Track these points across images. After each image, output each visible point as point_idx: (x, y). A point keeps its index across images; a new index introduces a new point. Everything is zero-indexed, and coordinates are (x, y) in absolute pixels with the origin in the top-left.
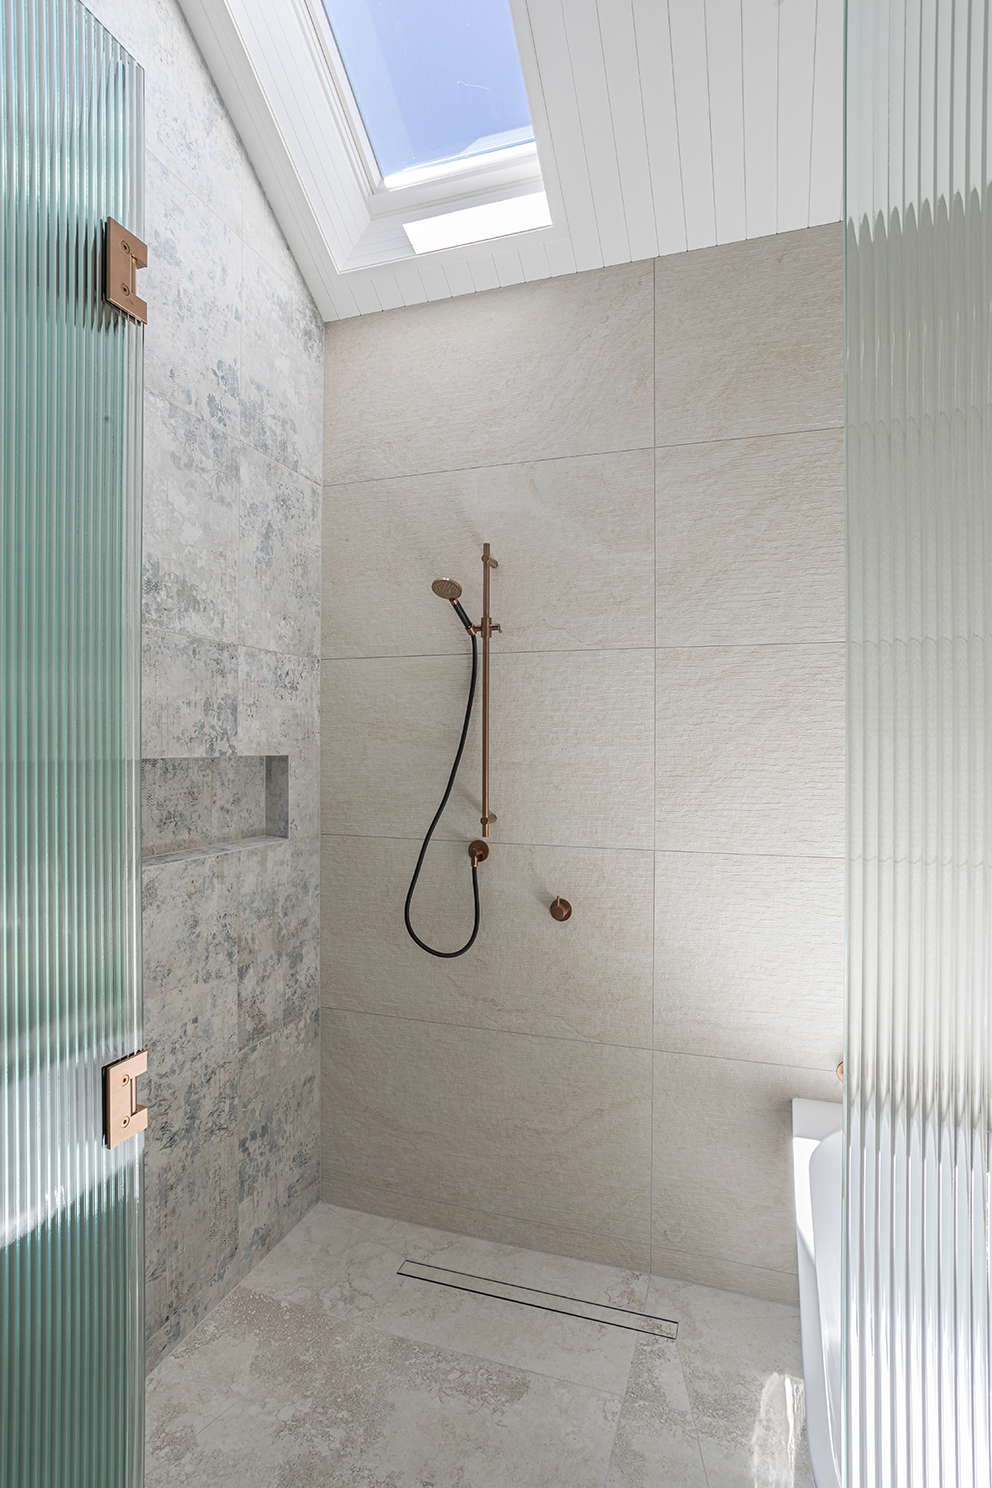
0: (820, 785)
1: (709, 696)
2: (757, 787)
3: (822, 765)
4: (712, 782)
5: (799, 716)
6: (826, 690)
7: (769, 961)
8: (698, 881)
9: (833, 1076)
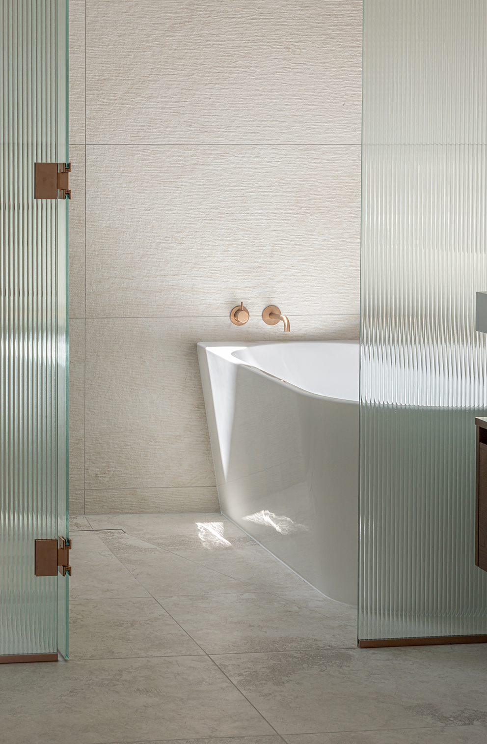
0: (217, 86)
1: (131, 12)
2: (169, 89)
3: (218, 70)
4: (133, 84)
5: (201, 30)
6: (222, 9)
7: (179, 232)
8: (122, 169)
9: (227, 320)
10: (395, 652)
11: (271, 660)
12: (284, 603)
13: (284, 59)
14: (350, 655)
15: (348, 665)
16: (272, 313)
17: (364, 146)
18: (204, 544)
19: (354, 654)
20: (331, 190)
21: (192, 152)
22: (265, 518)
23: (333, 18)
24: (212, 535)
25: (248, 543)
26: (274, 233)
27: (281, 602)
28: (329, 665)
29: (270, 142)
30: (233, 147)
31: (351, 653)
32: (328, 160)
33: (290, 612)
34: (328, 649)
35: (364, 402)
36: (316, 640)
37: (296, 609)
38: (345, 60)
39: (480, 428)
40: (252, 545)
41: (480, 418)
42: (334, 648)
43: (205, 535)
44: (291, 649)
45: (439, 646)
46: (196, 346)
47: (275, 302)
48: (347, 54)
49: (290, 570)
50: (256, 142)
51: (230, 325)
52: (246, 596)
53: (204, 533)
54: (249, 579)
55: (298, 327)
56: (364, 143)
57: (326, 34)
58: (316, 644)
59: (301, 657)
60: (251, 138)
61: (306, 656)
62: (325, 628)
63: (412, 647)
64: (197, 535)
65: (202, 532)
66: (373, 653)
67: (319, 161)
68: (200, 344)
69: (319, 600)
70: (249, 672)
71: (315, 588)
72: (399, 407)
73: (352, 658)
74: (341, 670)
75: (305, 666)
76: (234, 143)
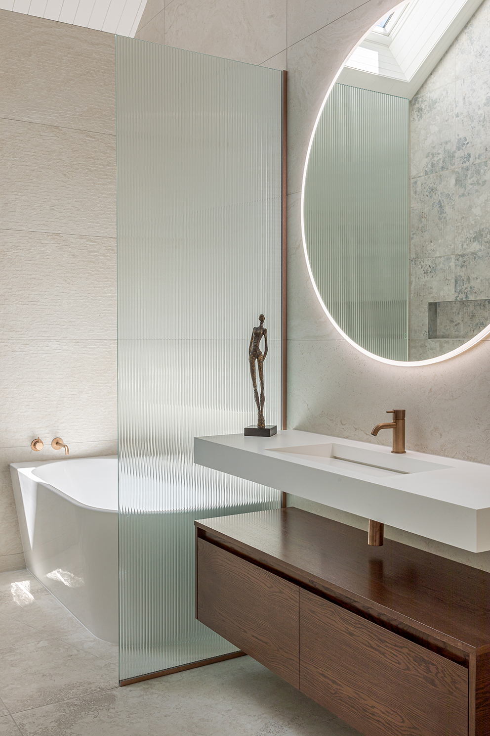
0: (21, 302)
3: (21, 292)
5: (9, 267)
9: (29, 449)
10: (144, 686)
11: (58, 712)
12: (67, 647)
13: (63, 287)
14: (114, 695)
15: (113, 707)
16: (57, 442)
17: (119, 340)
18: (15, 599)
19: (117, 693)
20: (93, 366)
21: (5, 344)
22: (57, 575)
23: (92, 264)
24: (21, 590)
25: (43, 594)
26: (58, 393)
27: (65, 647)
28: (100, 709)
29: (55, 338)
30: (32, 340)
31: (114, 693)
32: (91, 348)
33: (71, 656)
34: (99, 691)
35: (121, 511)
36: (90, 683)
37: (75, 652)
38: (100, 289)
39: (198, 528)
40: (46, 595)
41: (196, 521)
42: (102, 689)
43: (16, 590)
44: (73, 696)
45: (173, 675)
46: (9, 466)
47: (59, 436)
48: (101, 286)
49: (71, 615)
50: (46, 338)
51: (31, 451)
52: (41, 644)
53: (15, 589)
54: (44, 627)
55: (74, 450)
56: (119, 338)
57: (88, 273)
58: (90, 688)
59: (79, 704)
60: (43, 335)
61: (84, 702)
62: (96, 669)
63: (155, 679)
64: (10, 591)
65: (14, 588)
66: (130, 691)
67: (85, 349)
68: (12, 465)
69: (91, 641)
70: (41, 730)
71: (88, 630)
72: (145, 513)
73: (116, 698)
74: (109, 714)
75: (83, 713)
76: (32, 338)
